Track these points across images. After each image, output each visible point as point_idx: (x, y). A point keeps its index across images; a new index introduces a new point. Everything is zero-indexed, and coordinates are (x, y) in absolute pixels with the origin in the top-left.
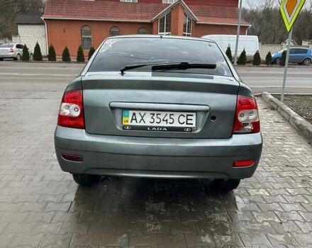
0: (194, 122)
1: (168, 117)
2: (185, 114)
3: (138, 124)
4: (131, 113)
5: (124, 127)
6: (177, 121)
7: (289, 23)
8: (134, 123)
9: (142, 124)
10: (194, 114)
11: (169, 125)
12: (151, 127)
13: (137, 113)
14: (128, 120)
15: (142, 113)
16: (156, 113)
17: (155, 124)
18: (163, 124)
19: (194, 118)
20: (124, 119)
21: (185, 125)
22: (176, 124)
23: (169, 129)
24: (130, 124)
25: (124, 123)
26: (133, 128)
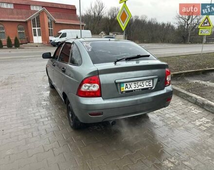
0: (151, 84)
1: (141, 84)
2: (148, 81)
3: (129, 90)
4: (125, 84)
5: (122, 93)
6: (145, 85)
7: (123, 26)
8: (127, 89)
9: (131, 89)
10: (152, 80)
11: (142, 88)
12: (135, 90)
13: (128, 84)
14: (124, 88)
15: (130, 83)
16: (136, 82)
17: (136, 88)
18: (140, 88)
19: (151, 82)
20: (122, 88)
21: (148, 87)
22: (145, 87)
23: (142, 89)
24: (125, 90)
25: (122, 90)
26: (127, 92)
